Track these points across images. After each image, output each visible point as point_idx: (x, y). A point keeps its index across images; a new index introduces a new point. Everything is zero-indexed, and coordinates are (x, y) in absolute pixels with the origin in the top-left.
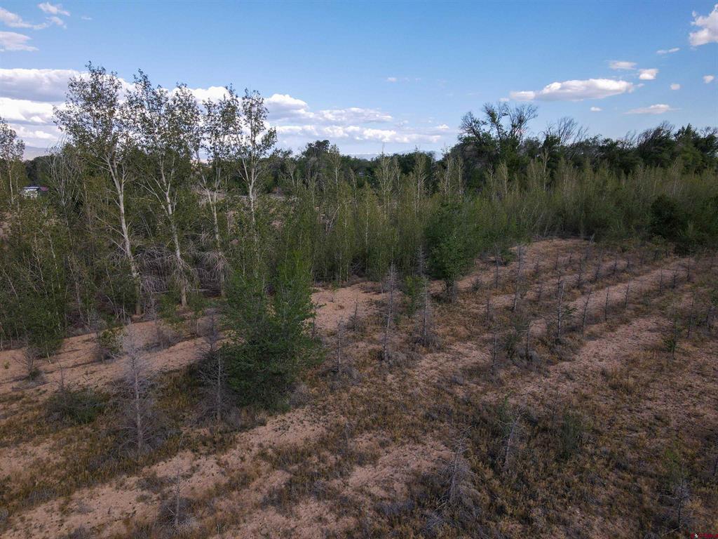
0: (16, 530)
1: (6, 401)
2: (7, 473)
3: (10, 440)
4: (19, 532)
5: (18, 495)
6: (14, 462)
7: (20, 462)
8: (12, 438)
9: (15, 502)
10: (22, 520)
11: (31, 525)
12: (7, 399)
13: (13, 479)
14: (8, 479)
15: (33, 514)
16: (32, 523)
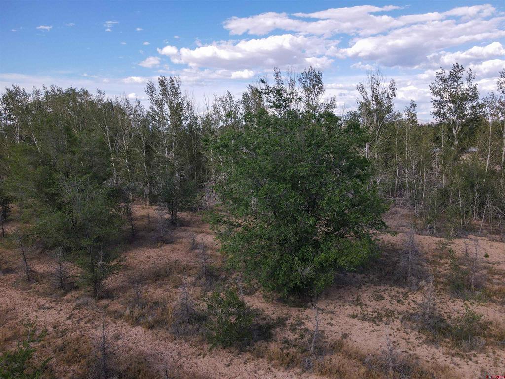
0: (488, 356)
1: (501, 275)
2: (491, 319)
3: (498, 300)
4: (490, 359)
5: (494, 336)
6: (498, 315)
7: (501, 317)
8: (500, 299)
9: (492, 340)
10: (494, 353)
11: (499, 359)
12: (502, 274)
13: (494, 324)
14: (491, 323)
15: (502, 353)
16: (500, 358)
